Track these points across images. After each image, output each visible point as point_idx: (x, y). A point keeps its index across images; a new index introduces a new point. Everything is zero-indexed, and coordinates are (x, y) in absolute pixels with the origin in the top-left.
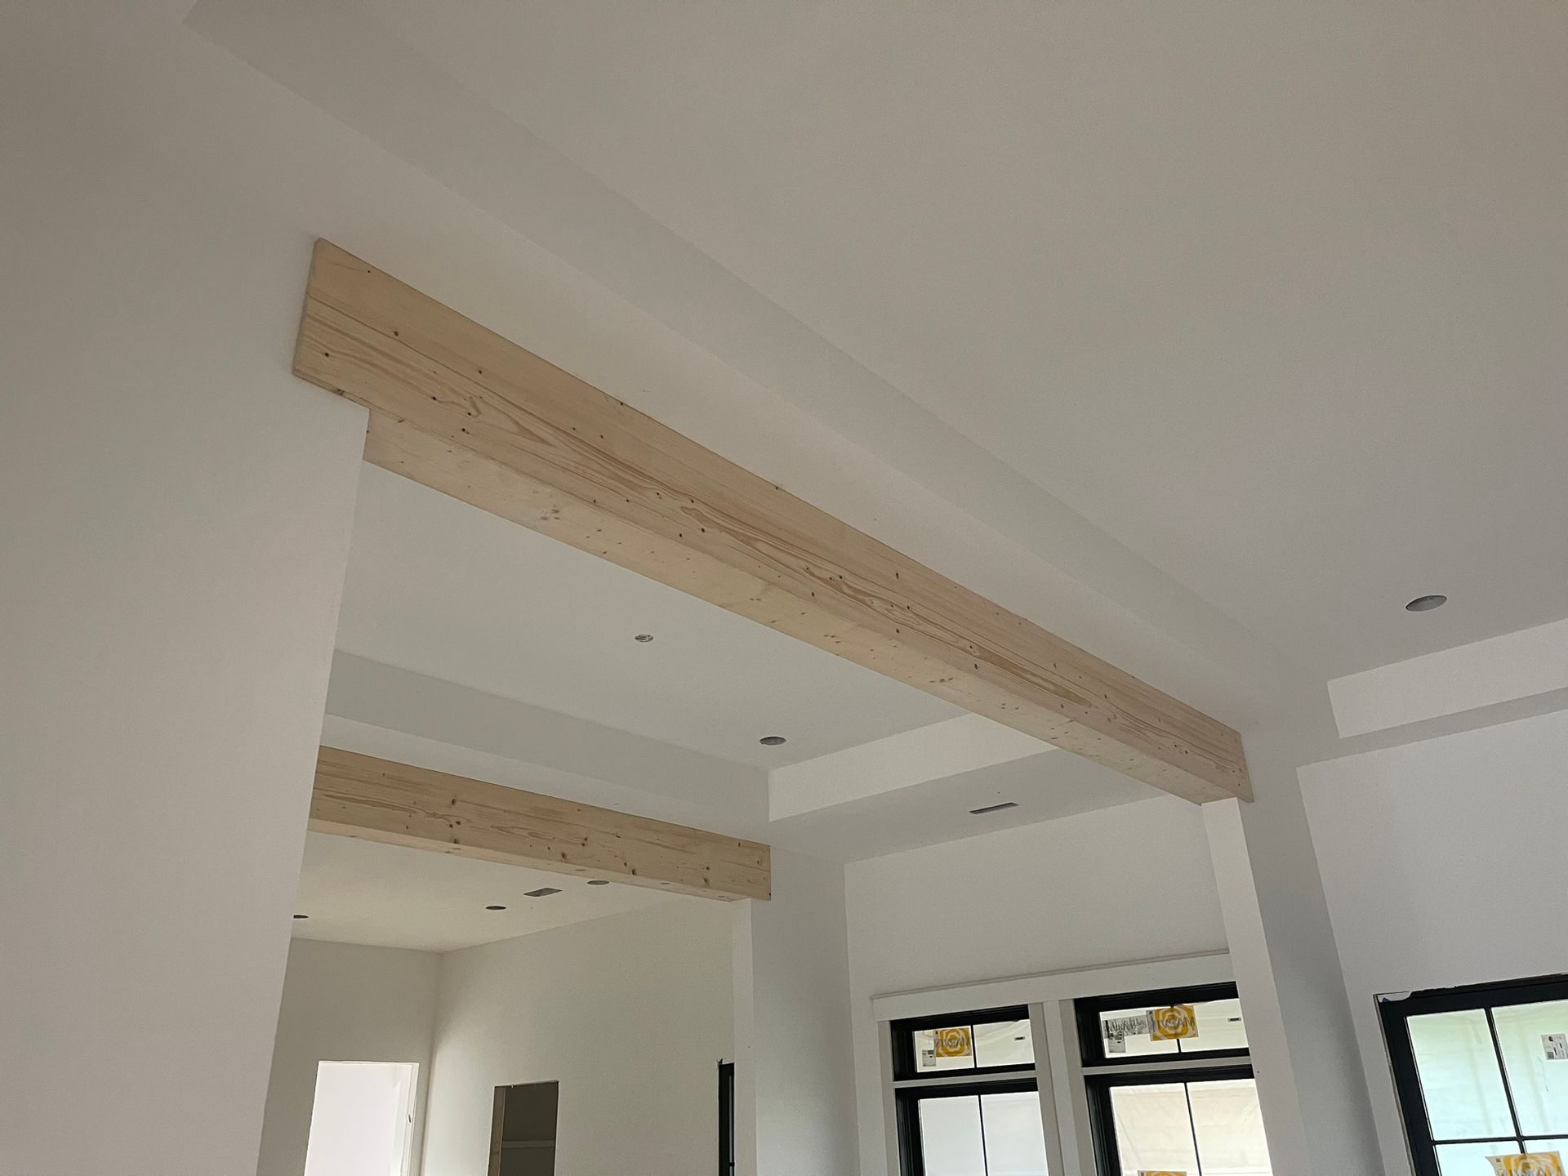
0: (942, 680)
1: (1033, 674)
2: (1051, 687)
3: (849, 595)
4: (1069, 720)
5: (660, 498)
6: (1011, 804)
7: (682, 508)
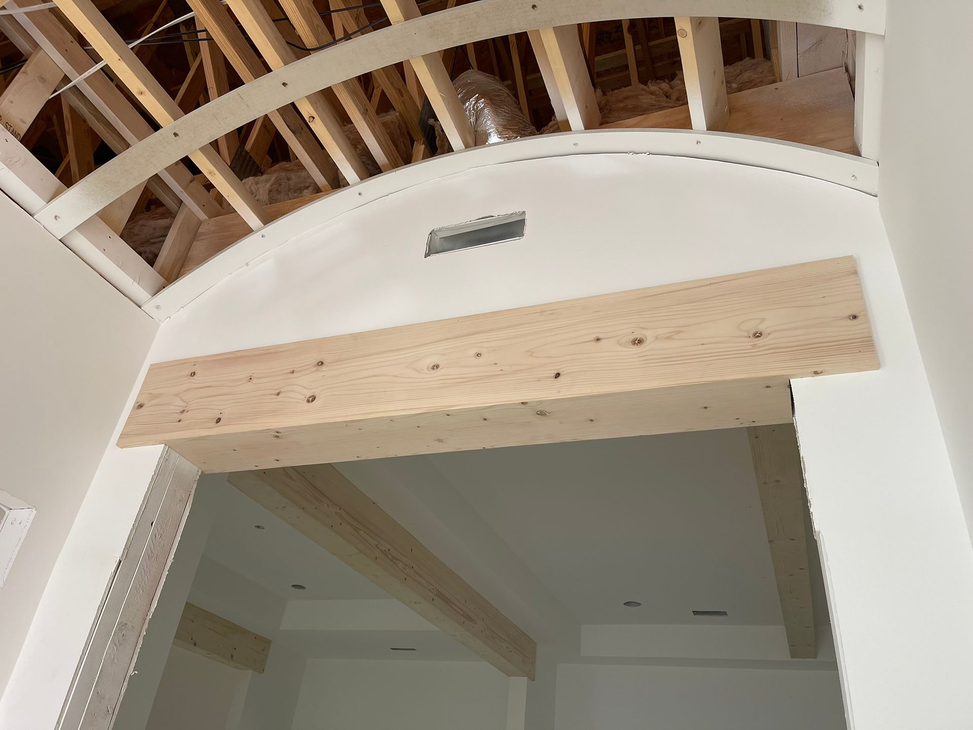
0: (416, 603)
1: (456, 605)
2: (462, 613)
3: (390, 559)
4: (464, 630)
5: (328, 507)
6: (414, 649)
7: (336, 512)
